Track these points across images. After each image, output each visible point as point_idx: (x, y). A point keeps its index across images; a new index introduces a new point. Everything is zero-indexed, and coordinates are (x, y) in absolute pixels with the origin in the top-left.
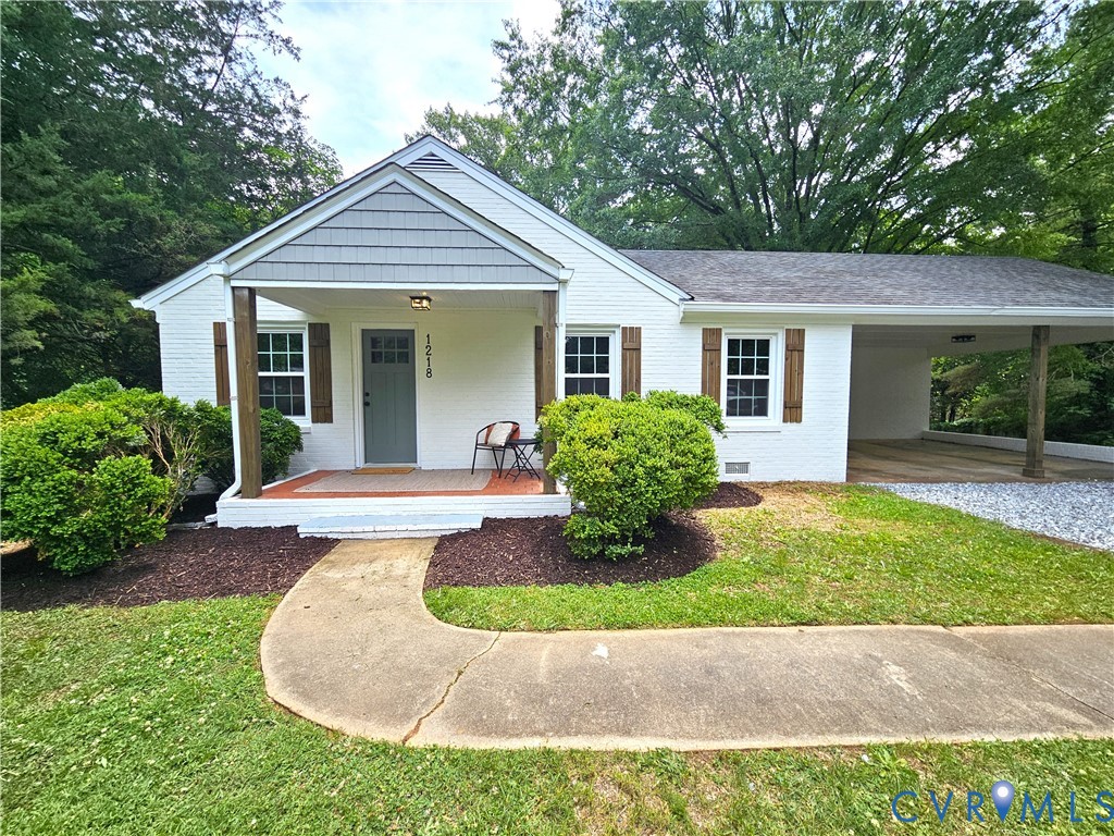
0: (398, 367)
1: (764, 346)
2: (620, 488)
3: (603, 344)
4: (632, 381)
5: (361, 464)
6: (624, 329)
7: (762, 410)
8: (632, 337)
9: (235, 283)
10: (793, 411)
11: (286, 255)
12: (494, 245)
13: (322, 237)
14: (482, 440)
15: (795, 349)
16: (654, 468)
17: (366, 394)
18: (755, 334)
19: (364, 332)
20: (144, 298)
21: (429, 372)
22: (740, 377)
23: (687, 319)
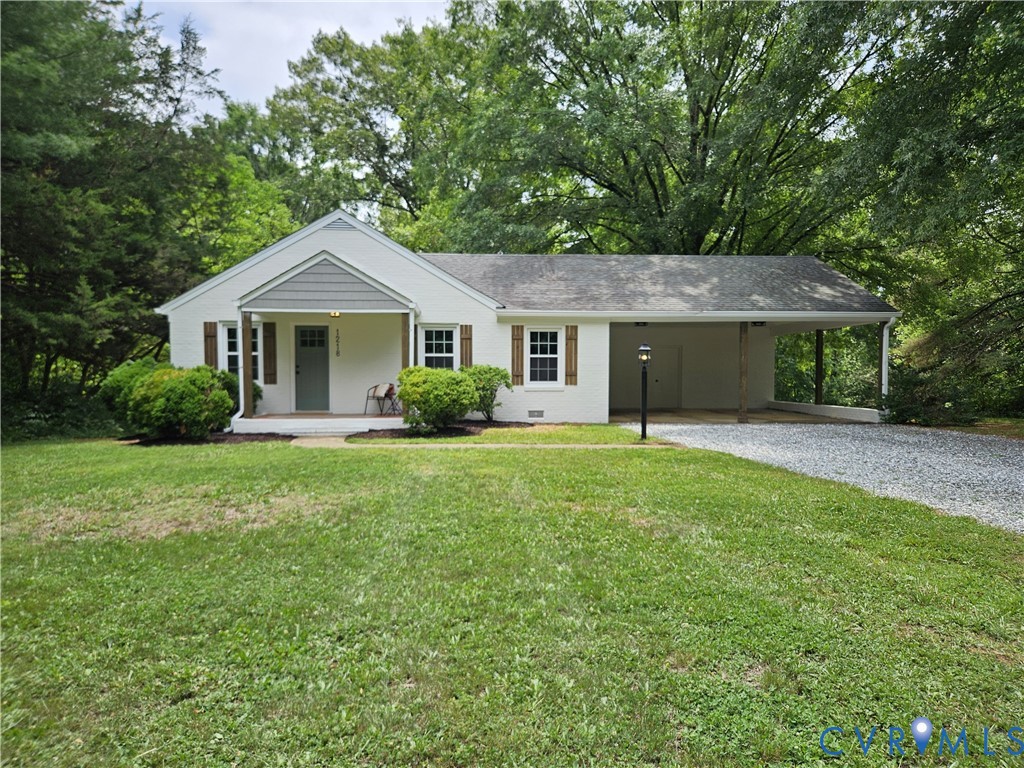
0: (316, 349)
1: (554, 336)
2: (424, 403)
3: (449, 335)
4: (467, 359)
5: (293, 410)
6: (462, 326)
7: (554, 377)
8: (467, 331)
9: (244, 309)
10: (571, 377)
11: (271, 296)
12: (373, 290)
13: (289, 286)
14: (371, 393)
15: (572, 338)
16: (438, 395)
17: (297, 367)
18: (548, 329)
19: (296, 327)
20: (162, 307)
21: (338, 353)
22: (538, 356)
23: (501, 320)
